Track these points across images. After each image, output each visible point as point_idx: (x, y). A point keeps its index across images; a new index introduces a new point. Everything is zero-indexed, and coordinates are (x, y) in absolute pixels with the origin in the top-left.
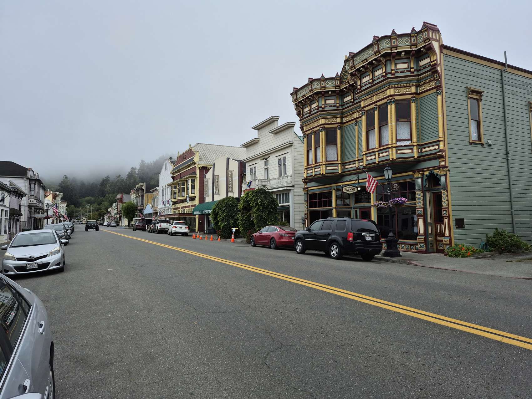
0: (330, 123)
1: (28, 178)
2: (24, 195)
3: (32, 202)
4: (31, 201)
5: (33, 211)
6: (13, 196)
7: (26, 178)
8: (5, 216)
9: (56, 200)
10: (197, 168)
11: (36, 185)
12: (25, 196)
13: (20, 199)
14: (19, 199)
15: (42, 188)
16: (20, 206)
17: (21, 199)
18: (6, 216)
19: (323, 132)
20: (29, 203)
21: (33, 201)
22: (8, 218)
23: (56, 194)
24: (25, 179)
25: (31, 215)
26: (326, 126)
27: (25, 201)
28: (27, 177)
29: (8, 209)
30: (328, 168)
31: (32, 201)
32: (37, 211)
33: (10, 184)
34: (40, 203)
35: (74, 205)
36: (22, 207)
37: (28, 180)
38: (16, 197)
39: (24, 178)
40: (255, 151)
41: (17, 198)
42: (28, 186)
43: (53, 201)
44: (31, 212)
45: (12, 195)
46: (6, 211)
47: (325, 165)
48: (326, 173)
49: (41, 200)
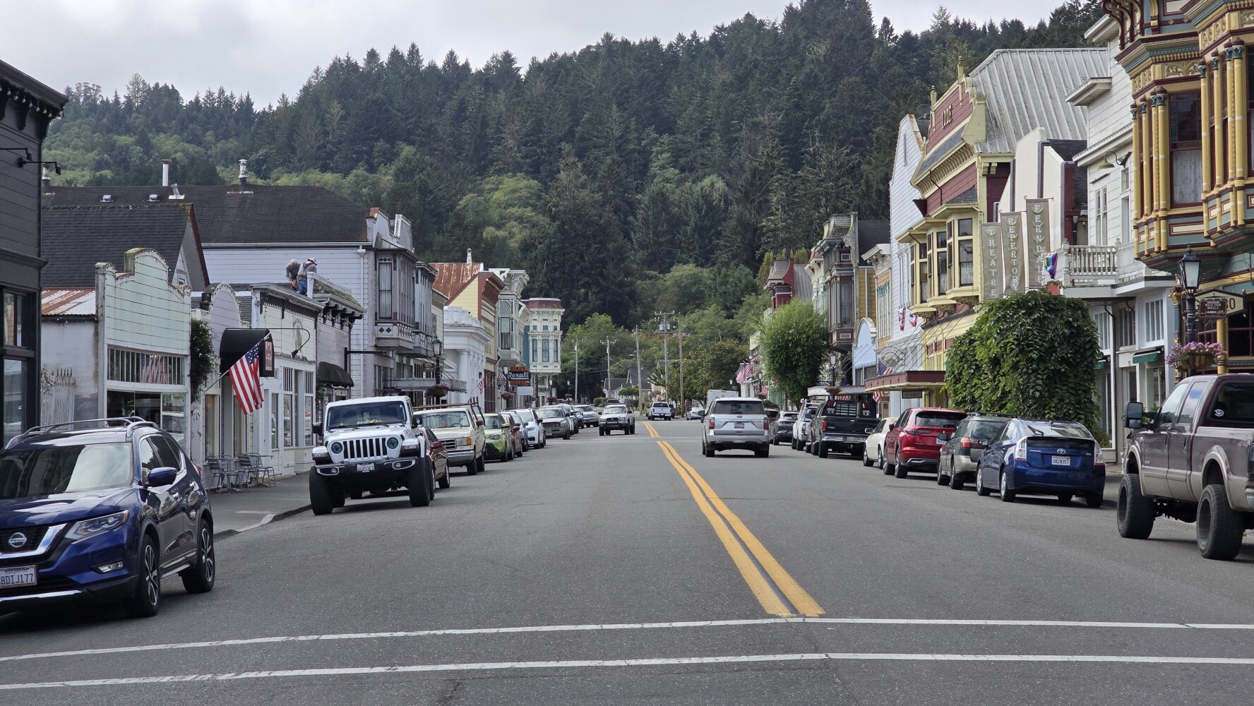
0: (1181, 75)
1: (368, 248)
2: (357, 314)
3: (385, 334)
4: (381, 330)
5: (392, 364)
6: (324, 322)
7: (364, 247)
8: (304, 390)
9: (498, 304)
10: (979, 173)
11: (395, 269)
12: (360, 317)
13: (346, 328)
14: (342, 328)
15: (420, 273)
16: (347, 352)
17: (350, 327)
18: (309, 390)
19: (1160, 109)
20: (378, 339)
21: (389, 330)
22: (314, 395)
23: (493, 278)
24: (362, 250)
25: (385, 380)
26: (1170, 88)
27: (362, 334)
28: (366, 244)
29: (312, 369)
30: (1176, 230)
31: (385, 328)
32: (408, 362)
33: (314, 285)
34: (417, 333)
35: (608, 313)
36: (353, 356)
37: (372, 255)
38: (333, 325)
39: (358, 247)
40: (1104, 125)
41: (337, 325)
42: (372, 277)
43: (484, 314)
44: (385, 368)
45: (320, 320)
46: (309, 374)
47: (1164, 218)
48: (1169, 248)
49: (417, 323)
